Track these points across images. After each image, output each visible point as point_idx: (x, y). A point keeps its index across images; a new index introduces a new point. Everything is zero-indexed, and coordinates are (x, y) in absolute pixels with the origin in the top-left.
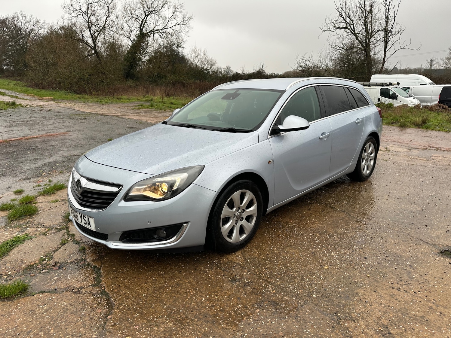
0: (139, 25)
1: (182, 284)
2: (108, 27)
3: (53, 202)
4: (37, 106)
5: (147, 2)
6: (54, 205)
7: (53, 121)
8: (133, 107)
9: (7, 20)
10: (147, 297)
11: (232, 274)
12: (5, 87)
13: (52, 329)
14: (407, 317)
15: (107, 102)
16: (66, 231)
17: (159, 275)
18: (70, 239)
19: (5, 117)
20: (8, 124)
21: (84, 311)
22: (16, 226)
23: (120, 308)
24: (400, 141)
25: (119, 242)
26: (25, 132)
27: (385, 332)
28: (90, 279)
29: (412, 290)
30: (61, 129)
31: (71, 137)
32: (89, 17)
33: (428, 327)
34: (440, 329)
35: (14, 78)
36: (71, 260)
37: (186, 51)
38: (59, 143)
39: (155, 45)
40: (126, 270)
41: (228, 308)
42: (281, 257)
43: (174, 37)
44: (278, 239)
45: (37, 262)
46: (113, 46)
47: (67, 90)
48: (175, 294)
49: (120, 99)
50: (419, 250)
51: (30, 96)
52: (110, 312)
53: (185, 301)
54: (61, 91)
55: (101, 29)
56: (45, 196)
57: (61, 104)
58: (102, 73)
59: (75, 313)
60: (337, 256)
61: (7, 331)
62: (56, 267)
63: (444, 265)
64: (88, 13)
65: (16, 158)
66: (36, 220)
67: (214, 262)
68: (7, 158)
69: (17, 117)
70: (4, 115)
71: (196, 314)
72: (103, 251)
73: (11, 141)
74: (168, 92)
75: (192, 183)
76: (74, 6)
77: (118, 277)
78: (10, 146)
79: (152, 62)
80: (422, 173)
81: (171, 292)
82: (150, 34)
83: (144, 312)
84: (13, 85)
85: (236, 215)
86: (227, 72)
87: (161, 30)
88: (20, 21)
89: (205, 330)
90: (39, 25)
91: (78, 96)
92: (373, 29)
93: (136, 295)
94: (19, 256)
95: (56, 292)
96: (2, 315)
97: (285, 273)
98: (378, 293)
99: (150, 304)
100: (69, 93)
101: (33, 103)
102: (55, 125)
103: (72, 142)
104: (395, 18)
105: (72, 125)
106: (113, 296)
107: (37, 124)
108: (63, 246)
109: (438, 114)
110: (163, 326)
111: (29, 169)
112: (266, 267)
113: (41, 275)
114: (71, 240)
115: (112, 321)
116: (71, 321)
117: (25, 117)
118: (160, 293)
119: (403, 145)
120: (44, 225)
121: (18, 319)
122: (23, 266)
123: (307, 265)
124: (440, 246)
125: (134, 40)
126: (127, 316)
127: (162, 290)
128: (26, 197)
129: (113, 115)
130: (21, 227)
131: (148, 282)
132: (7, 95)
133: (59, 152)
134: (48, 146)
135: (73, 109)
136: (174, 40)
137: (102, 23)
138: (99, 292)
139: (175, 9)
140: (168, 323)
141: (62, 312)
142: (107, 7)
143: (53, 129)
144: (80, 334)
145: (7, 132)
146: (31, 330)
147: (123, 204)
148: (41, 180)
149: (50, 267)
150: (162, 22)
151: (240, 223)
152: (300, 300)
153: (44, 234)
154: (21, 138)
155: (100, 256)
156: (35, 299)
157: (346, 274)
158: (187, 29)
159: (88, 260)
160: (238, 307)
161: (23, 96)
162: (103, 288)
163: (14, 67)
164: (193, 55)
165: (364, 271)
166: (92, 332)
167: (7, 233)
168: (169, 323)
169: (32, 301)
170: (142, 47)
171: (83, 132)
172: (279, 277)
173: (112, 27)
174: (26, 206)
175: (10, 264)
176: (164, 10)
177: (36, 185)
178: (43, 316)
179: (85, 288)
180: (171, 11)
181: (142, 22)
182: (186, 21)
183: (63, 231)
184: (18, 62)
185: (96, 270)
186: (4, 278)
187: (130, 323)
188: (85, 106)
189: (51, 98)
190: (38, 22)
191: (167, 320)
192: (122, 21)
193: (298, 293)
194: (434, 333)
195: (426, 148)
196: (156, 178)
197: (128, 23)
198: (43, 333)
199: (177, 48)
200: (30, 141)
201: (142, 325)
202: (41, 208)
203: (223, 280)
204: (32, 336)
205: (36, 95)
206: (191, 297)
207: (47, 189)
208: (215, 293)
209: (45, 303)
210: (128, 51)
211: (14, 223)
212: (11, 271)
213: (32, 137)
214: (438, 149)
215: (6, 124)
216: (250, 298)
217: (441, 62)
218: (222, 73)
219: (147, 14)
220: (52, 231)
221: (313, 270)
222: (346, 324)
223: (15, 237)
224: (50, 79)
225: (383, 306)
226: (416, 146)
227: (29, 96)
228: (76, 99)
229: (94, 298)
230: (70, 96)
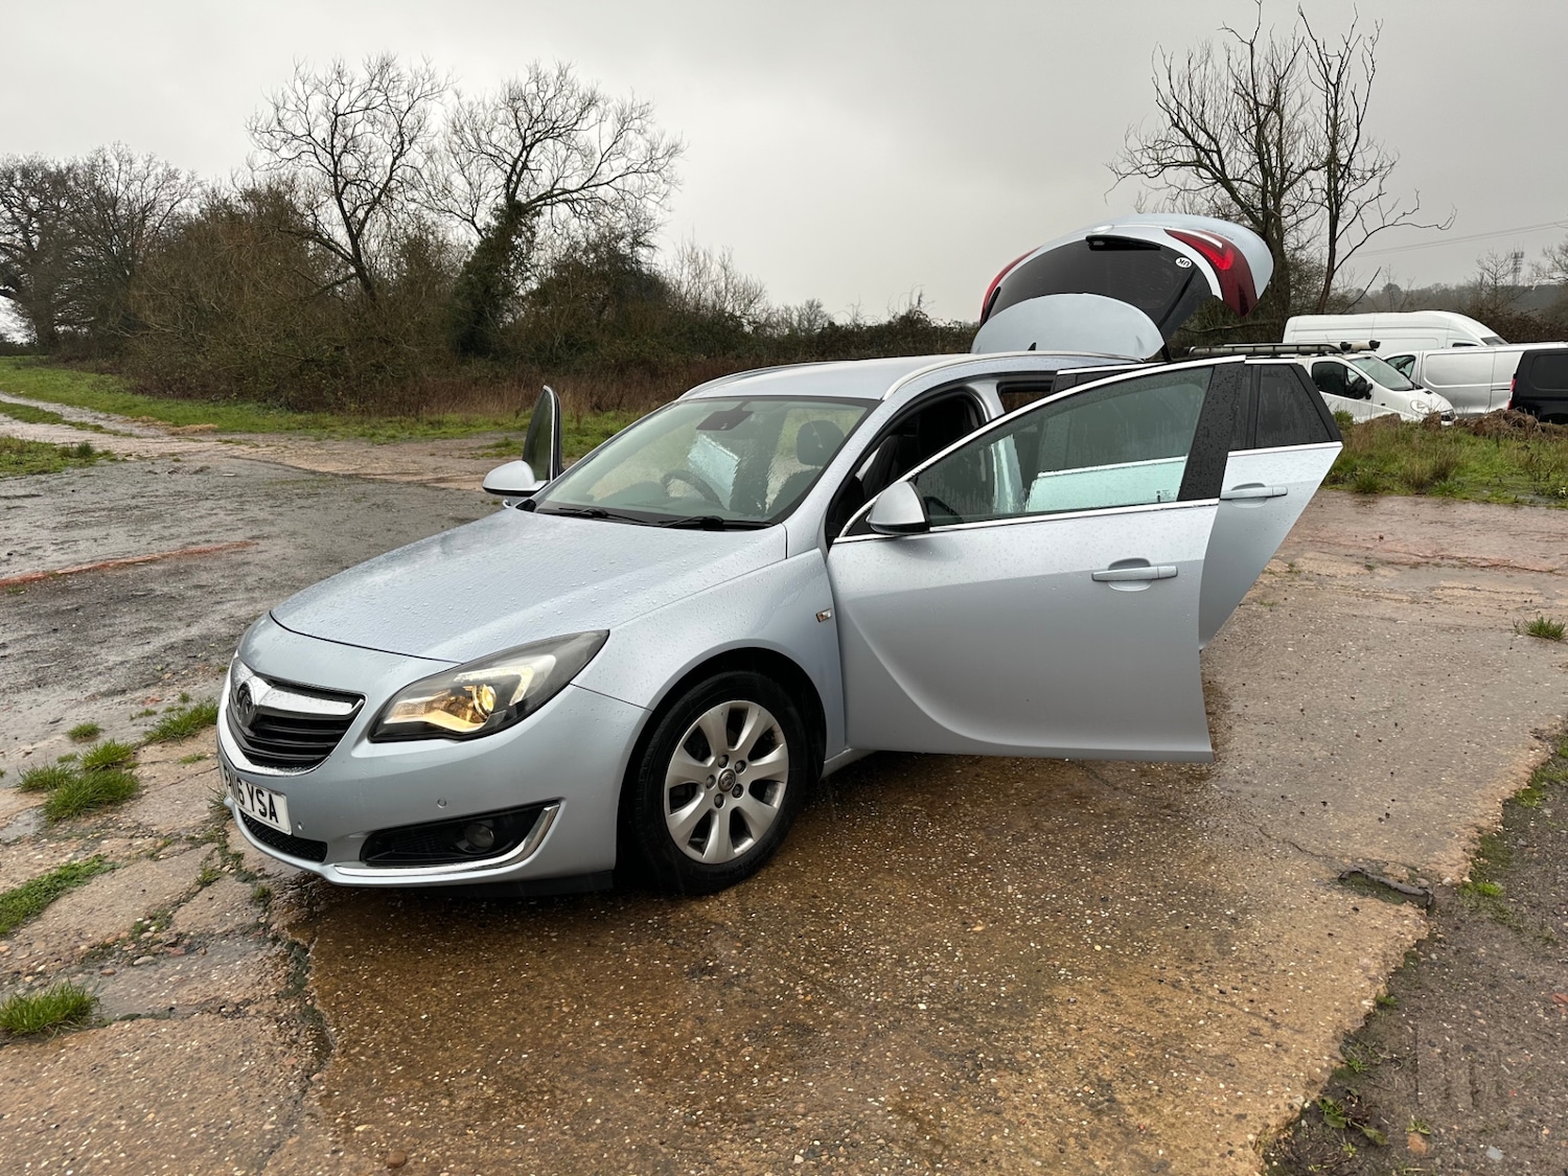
0: (504, 176)
1: (543, 985)
2: (401, 189)
3: (186, 761)
4: (162, 456)
5: (529, 103)
6: (190, 769)
7: (209, 504)
8: (480, 452)
9: (72, 175)
10: (434, 1022)
11: (694, 955)
12: (62, 395)
13: (151, 1110)
14: (1176, 1056)
15: (394, 437)
16: (217, 845)
17: (478, 962)
18: (229, 866)
19: (54, 495)
20: (64, 519)
21: (247, 1063)
22: (69, 834)
23: (352, 1052)
24: (1342, 540)
25: (360, 864)
26: (118, 543)
27: (1101, 1099)
28: (273, 979)
29: (1216, 986)
30: (234, 530)
31: (264, 556)
32: (336, 158)
33: (1229, 1083)
34: (1261, 1089)
35: (90, 363)
36: (225, 928)
37: (663, 258)
38: (223, 576)
39: (558, 243)
40: (383, 950)
41: (664, 1044)
42: (852, 904)
43: (623, 214)
44: (856, 851)
45: (124, 935)
46: (418, 250)
47: (265, 401)
48: (517, 1012)
49: (440, 424)
50: (1276, 874)
51: (143, 421)
52: (322, 1063)
53: (543, 1029)
54: (245, 402)
55: (376, 195)
56: (165, 744)
57: (242, 447)
58: (380, 340)
59: (221, 1068)
60: (1019, 896)
61: (24, 1120)
62: (179, 948)
63: (1337, 915)
64: (333, 147)
65: (81, 629)
66: (130, 817)
67: (650, 921)
68: (55, 630)
69: (94, 496)
70: (51, 491)
71: (568, 1063)
72: (322, 899)
73: (71, 574)
74: (599, 397)
75: (568, 683)
76: (289, 126)
77: (357, 971)
78: (66, 591)
79: (550, 298)
80: (1371, 643)
81: (506, 1008)
82: (541, 206)
83: (419, 1062)
84: (85, 389)
85: (717, 778)
86: (809, 321)
87: (576, 191)
88: (113, 176)
89: (585, 1103)
90: (174, 187)
91: (300, 417)
92: (1286, 166)
93: (402, 1017)
94: (73, 919)
95: (172, 1016)
96: (12, 1080)
97: (854, 947)
98: (1113, 996)
99: (440, 1039)
100: (269, 409)
101: (151, 447)
102: (214, 519)
103: (265, 574)
104: (1358, 124)
105: (271, 517)
106: (337, 1021)
107: (157, 517)
108: (205, 889)
109: (1498, 446)
110: (466, 1094)
111: (122, 663)
112: (802, 932)
113: (132, 971)
114: (232, 871)
115: (322, 1088)
116: (209, 1089)
117: (121, 493)
118: (474, 1009)
119: (1351, 552)
120: (154, 829)
121: (57, 1089)
122: (82, 948)
123: (923, 923)
124: (1346, 861)
125: (488, 227)
126: (367, 1073)
127: (480, 1002)
128: (107, 748)
129: (410, 478)
130: (82, 836)
131: (444, 982)
132: (65, 423)
133: (218, 607)
134: (186, 588)
135: (280, 464)
136: (621, 222)
137: (379, 177)
138: (297, 1011)
139: (624, 122)
140: (481, 1089)
141: (185, 1067)
142: (396, 125)
143: (206, 533)
144: (229, 1122)
145: (60, 545)
146: (92, 1116)
147: (367, 749)
148: (156, 697)
149: (161, 947)
150: (578, 164)
151: (731, 803)
152: (879, 1018)
153: (152, 857)
154: (101, 563)
155: (311, 914)
156: (109, 1036)
157: (1032, 945)
158: (664, 188)
159: (275, 926)
160: (694, 1042)
161: (117, 423)
162: (309, 1002)
163: (91, 325)
164: (685, 270)
165: (1090, 935)
166: (263, 1116)
167: (41, 856)
168: (485, 1089)
169: (102, 1041)
170: (515, 248)
171: (303, 540)
172: (830, 958)
173: (414, 187)
174: (102, 774)
175: (44, 944)
176: (585, 127)
177: (141, 709)
178: (129, 1080)
179: (256, 1003)
180: (610, 127)
181: (514, 167)
182: (661, 161)
183: (210, 846)
184: (103, 310)
185: (297, 953)
186: (24, 982)
187: (375, 1090)
188: (319, 452)
189: (209, 428)
190: (172, 175)
191: (480, 1079)
192: (447, 168)
193: (879, 1000)
194: (1240, 1097)
195: (1424, 560)
196: (461, 672)
197: (467, 174)
198: (124, 1122)
199: (632, 248)
200: (130, 572)
201: (408, 1094)
202: (150, 779)
203: (666, 970)
204: (94, 1131)
205: (160, 419)
206: (562, 1020)
207: (172, 722)
208: (632, 1007)
209: (137, 1045)
210: (466, 264)
211: (63, 826)
212: (45, 961)
213: (137, 559)
214: (1465, 564)
215: (59, 519)
216: (735, 1018)
217: (1547, 264)
218: (791, 323)
219: (528, 142)
220: (177, 847)
221: (937, 935)
222: (993, 1080)
223: (65, 865)
224: (206, 366)
225: (1117, 1029)
226: (1390, 557)
227: (137, 424)
228: (293, 429)
229: (280, 1028)
230: (275, 416)
